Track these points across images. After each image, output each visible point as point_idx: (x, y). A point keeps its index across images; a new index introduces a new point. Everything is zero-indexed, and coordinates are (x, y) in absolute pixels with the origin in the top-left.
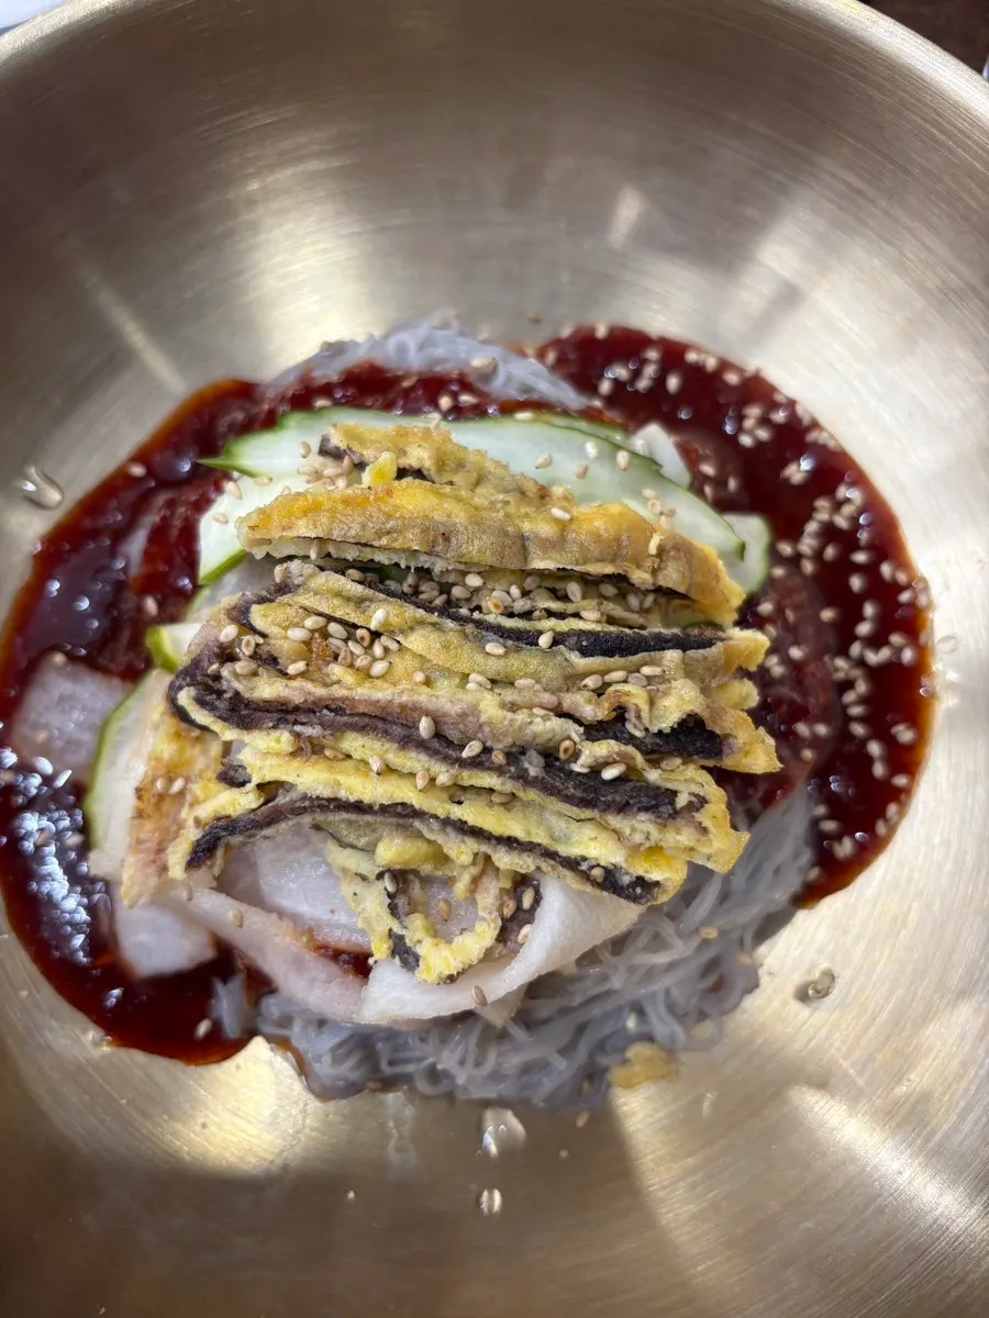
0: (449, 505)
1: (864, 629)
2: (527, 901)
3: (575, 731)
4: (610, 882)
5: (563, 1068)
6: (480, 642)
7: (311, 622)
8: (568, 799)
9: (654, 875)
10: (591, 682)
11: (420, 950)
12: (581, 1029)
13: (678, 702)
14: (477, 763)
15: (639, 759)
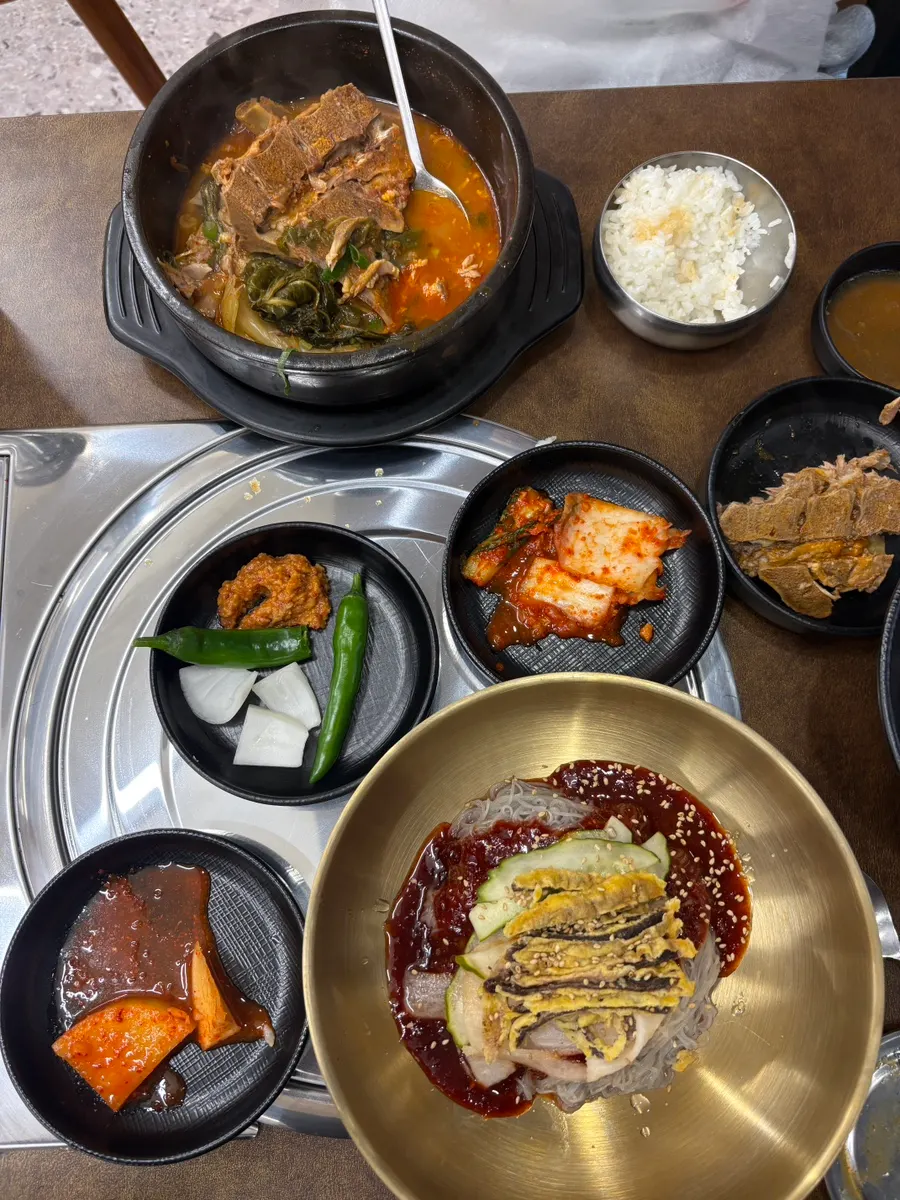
0: (567, 901)
1: (712, 862)
2: (631, 1023)
3: (632, 968)
4: (657, 1010)
5: (656, 1071)
6: (592, 945)
7: (536, 956)
8: (637, 991)
9: (670, 1005)
10: (630, 948)
11: (603, 1051)
12: (658, 1054)
13: (661, 946)
14: (605, 988)
15: (654, 971)
